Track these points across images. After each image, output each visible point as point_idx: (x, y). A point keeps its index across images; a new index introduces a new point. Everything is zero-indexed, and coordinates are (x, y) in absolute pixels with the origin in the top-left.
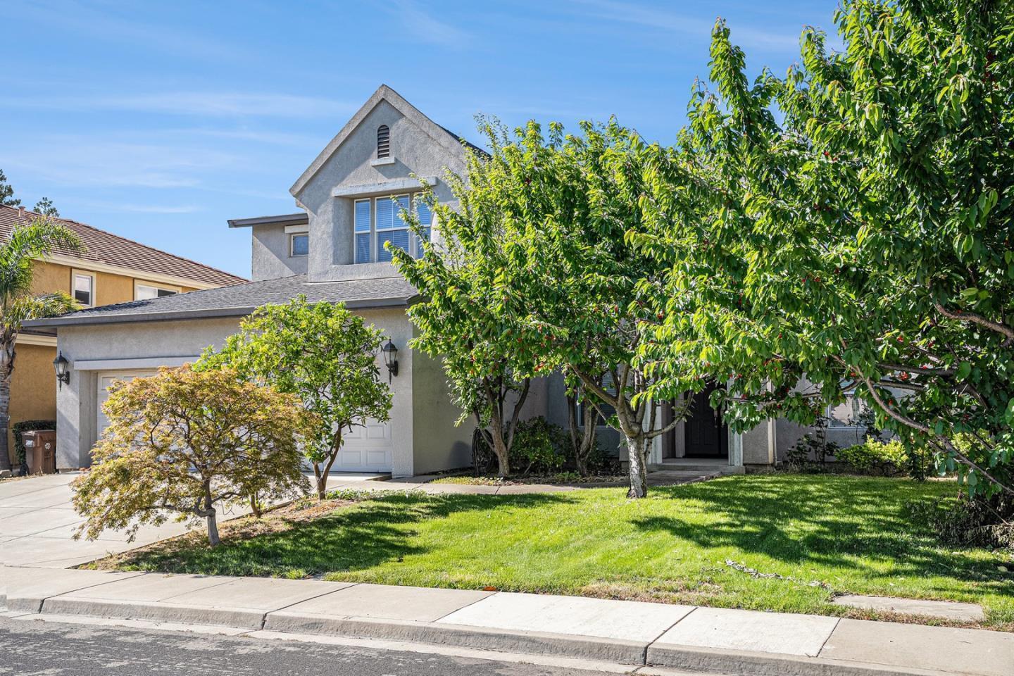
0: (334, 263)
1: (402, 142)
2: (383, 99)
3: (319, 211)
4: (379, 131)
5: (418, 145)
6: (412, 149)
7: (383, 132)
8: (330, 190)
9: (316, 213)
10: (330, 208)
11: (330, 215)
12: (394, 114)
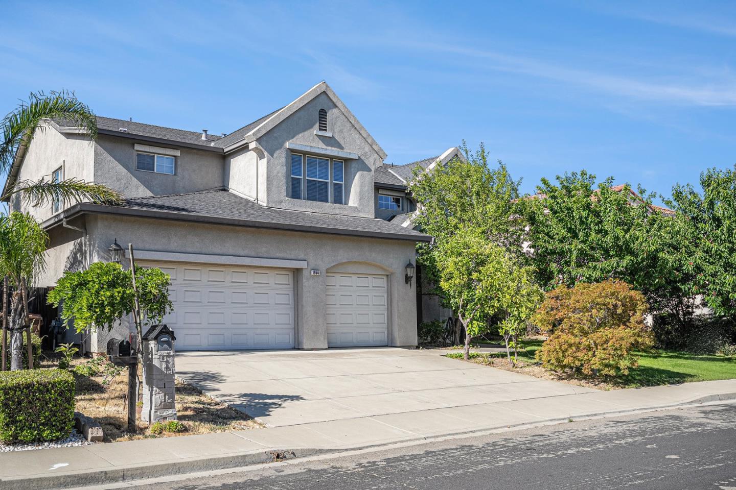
0: (287, 196)
1: (335, 124)
2: (324, 92)
3: (275, 155)
4: (319, 111)
5: (345, 130)
6: (341, 131)
7: (323, 114)
8: (284, 142)
9: (272, 156)
10: (284, 155)
11: (283, 160)
12: (330, 104)
